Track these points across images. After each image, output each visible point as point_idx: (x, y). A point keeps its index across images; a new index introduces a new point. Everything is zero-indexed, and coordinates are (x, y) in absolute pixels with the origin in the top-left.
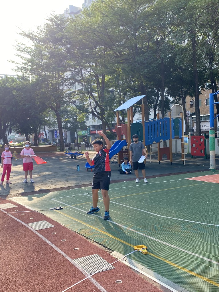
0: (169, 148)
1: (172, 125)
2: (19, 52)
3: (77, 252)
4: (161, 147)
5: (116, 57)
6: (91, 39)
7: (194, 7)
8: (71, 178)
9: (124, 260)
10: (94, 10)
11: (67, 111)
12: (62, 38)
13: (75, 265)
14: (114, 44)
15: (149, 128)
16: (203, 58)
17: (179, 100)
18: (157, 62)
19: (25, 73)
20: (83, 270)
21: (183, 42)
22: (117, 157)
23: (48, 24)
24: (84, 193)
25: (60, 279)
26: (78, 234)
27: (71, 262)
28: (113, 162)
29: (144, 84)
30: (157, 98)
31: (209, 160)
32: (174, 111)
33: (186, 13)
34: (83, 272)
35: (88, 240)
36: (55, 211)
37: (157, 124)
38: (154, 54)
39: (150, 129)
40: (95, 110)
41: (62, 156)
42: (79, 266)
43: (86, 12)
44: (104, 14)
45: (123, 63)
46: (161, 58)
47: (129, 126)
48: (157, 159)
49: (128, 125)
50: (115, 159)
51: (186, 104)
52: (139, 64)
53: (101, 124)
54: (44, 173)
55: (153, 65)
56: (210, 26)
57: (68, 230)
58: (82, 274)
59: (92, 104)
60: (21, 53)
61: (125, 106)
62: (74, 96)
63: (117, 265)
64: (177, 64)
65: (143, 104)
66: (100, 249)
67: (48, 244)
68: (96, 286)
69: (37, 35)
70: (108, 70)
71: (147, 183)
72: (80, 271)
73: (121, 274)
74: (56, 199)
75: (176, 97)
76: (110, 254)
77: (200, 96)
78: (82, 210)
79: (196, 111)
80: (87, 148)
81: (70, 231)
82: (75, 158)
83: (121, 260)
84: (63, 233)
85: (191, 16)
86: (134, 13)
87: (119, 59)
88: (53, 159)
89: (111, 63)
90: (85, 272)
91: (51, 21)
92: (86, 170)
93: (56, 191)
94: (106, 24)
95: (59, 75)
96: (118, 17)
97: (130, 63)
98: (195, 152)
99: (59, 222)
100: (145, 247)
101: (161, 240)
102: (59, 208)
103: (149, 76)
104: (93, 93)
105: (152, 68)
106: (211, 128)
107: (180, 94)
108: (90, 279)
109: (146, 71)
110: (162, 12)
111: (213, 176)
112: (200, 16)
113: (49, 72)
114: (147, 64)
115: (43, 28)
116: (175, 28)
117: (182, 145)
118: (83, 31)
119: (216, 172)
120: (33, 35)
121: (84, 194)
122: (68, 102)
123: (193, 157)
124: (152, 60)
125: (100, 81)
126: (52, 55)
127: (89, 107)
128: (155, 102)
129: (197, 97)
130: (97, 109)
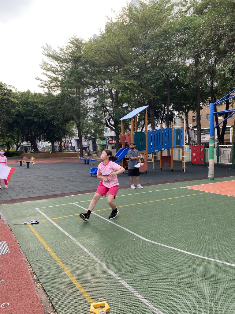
0: (171, 156)
1: (173, 134)
2: (45, 71)
4: (163, 155)
5: (127, 74)
6: (106, 58)
10: (107, 31)
11: (83, 123)
12: (80, 57)
15: (151, 137)
17: (182, 114)
18: (163, 78)
19: (50, 89)
21: (187, 60)
24: (75, 202)
30: (163, 112)
31: (208, 168)
32: (178, 123)
37: (160, 133)
38: (160, 71)
39: (153, 138)
40: (109, 122)
44: (116, 35)
45: (132, 79)
47: (133, 134)
49: (131, 133)
51: (189, 119)
52: (147, 80)
53: (115, 135)
55: (159, 81)
56: (213, 43)
59: (106, 117)
60: (47, 72)
65: (146, 114)
69: (60, 56)
70: (119, 85)
74: (40, 209)
75: (180, 111)
79: (197, 123)
82: (88, 163)
94: (118, 43)
97: (139, 79)
98: (195, 160)
102: (34, 222)
103: (155, 91)
104: (108, 108)
105: (158, 83)
106: (211, 138)
107: (183, 109)
111: (212, 184)
114: (154, 80)
116: (179, 49)
117: (183, 155)
118: (98, 50)
120: (56, 56)
122: (85, 114)
123: (193, 165)
124: (159, 77)
125: (115, 97)
126: (73, 72)
127: (104, 119)
128: (162, 115)
129: (198, 110)
130: (110, 122)
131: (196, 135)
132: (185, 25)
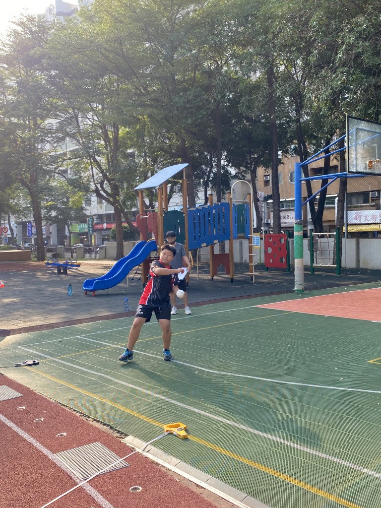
0: (229, 255)
1: (233, 215)
3: (63, 440)
4: (215, 254)
5: (138, 95)
6: (94, 62)
7: (271, 14)
8: (57, 308)
9: (146, 450)
10: (99, 11)
11: (51, 189)
12: (42, 57)
13: (58, 464)
14: (134, 72)
15: (194, 220)
16: (287, 102)
17: (245, 173)
18: (208, 107)
20: (73, 471)
21: (252, 73)
22: (140, 270)
23: (15, 31)
24: (79, 335)
25: (29, 490)
26: (65, 408)
27: (51, 458)
28: (132, 279)
29: (187, 144)
30: (209, 169)
31: (293, 274)
32: (238, 191)
33: (258, 25)
34: (73, 474)
35: (84, 418)
36: (25, 369)
37: (209, 213)
38: (203, 93)
39: (197, 222)
40: (102, 186)
41: (41, 269)
42: (65, 464)
43: (85, 13)
44: (116, 19)
45: (151, 106)
46: (215, 100)
47: (161, 216)
48: (209, 273)
49: (159, 215)
50: (136, 273)
51: (257, 180)
52: (178, 110)
53: (113, 212)
54: (7, 300)
55: (201, 111)
56: (297, 48)
57: (48, 401)
58: (71, 478)
59: (96, 177)
61: (155, 181)
62: (63, 162)
63: (133, 461)
64: (241, 112)
65: (184, 178)
66: (103, 433)
67: (10, 428)
68: (96, 498)
70: (125, 117)
71: (190, 314)
72: (67, 473)
73: (140, 475)
74: (26, 347)
75: (242, 168)
76: (122, 441)
77: (280, 167)
78: (75, 364)
79: (273, 192)
80: (86, 255)
81: (50, 402)
82: (65, 273)
83: (140, 451)
84: (39, 407)
85: (266, 31)
86: (170, 19)
87: (143, 99)
88: (23, 275)
89: (128, 106)
90: (76, 474)
91: (21, 26)
92: (84, 293)
93: (28, 331)
94: (121, 36)
95: (35, 124)
96: (143, 24)
97: (163, 106)
98: (271, 261)
99: (32, 387)
100: (183, 426)
101: (211, 413)
102: (32, 363)
103: (195, 130)
104: (97, 158)
105: (200, 116)
106: (297, 221)
107: (247, 163)
108: (84, 488)
109: (189, 121)
110: (218, 20)
111: (300, 301)
112: (281, 32)
113: (18, 117)
114: (192, 110)
115: (7, 38)
116: (239, 50)
117: (250, 251)
118: (80, 47)
119: (306, 294)
121: (78, 337)
122: (52, 172)
123: (267, 269)
124: (201, 104)
125: (111, 137)
126: (23, 86)
127: (90, 182)
128: (206, 175)
129: (275, 167)
130: (104, 186)
131: (272, 211)
132: (249, 9)
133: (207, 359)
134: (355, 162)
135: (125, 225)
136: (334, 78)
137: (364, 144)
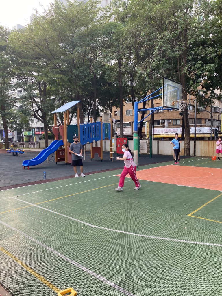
0: (100, 148)
1: (102, 128)
4: (94, 146)
5: (56, 68)
6: (34, 51)
14: (54, 57)
15: (83, 130)
17: (107, 109)
18: (90, 76)
28: (50, 160)
30: (90, 107)
32: (103, 118)
33: (115, 38)
37: (91, 127)
38: (88, 69)
39: (84, 131)
40: (37, 113)
46: (93, 73)
47: (66, 127)
49: (64, 125)
50: (52, 157)
51: (112, 113)
52: (75, 76)
53: (43, 126)
55: (87, 78)
56: (134, 48)
59: (34, 108)
61: (62, 109)
62: (17, 100)
64: (106, 79)
65: (78, 108)
70: (48, 78)
75: (105, 107)
79: (120, 118)
80: (30, 146)
87: (58, 70)
92: (23, 168)
94: (47, 38)
95: (4, 80)
96: (58, 33)
97: (68, 74)
103: (83, 87)
104: (35, 99)
105: (86, 81)
106: (135, 132)
107: (108, 105)
109: (81, 83)
114: (82, 77)
118: (26, 42)
119: (139, 168)
121: (12, 197)
122: (10, 105)
123: (118, 155)
124: (87, 74)
125: (43, 89)
127: (32, 110)
128: (88, 109)
129: (121, 107)
130: (39, 113)
132: (110, 29)
133: (91, 215)
134: (166, 101)
135: (49, 132)
136: (153, 62)
137: (171, 92)
